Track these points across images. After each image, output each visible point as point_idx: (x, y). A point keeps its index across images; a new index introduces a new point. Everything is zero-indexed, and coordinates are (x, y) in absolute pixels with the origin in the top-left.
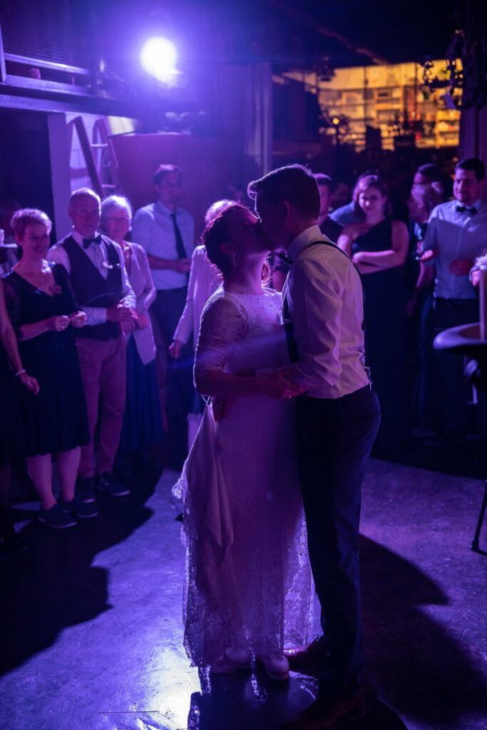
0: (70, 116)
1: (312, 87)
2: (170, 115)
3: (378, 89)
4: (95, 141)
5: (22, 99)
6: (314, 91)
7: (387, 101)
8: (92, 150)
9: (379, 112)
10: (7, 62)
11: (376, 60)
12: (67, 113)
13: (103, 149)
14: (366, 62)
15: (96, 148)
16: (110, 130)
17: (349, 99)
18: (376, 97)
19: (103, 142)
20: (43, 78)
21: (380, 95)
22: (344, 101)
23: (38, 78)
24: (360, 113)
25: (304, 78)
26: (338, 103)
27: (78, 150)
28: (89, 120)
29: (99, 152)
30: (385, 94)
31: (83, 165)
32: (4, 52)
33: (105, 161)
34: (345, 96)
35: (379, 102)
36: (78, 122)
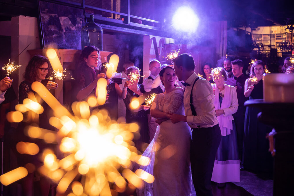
0: (151, 37)
1: (249, 32)
3: (277, 34)
4: (160, 46)
5: (135, 30)
6: (249, 34)
7: (280, 39)
8: (158, 48)
9: (277, 43)
10: (131, 18)
11: (275, 24)
12: (150, 35)
13: (163, 48)
14: (271, 24)
16: (166, 42)
17: (264, 38)
18: (276, 37)
19: (163, 46)
20: (143, 24)
21: (277, 37)
22: (263, 38)
23: (141, 24)
24: (269, 43)
25: (245, 29)
26: (260, 39)
27: (153, 48)
28: (158, 39)
29: (161, 49)
30: (279, 36)
31: (155, 54)
32: (130, 14)
33: (162, 53)
34: (263, 36)
35: (277, 39)
36: (154, 39)
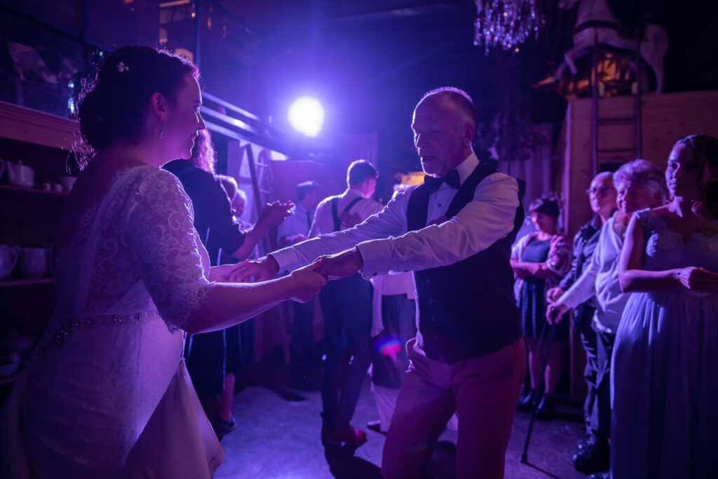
0: (243, 143)
2: (311, 155)
4: (259, 161)
8: (256, 167)
12: (241, 140)
13: (265, 168)
15: (259, 167)
16: (270, 157)
19: (265, 163)
23: (223, 114)
27: (246, 165)
28: (256, 149)
29: (262, 169)
31: (250, 176)
33: (265, 176)
36: (248, 148)
